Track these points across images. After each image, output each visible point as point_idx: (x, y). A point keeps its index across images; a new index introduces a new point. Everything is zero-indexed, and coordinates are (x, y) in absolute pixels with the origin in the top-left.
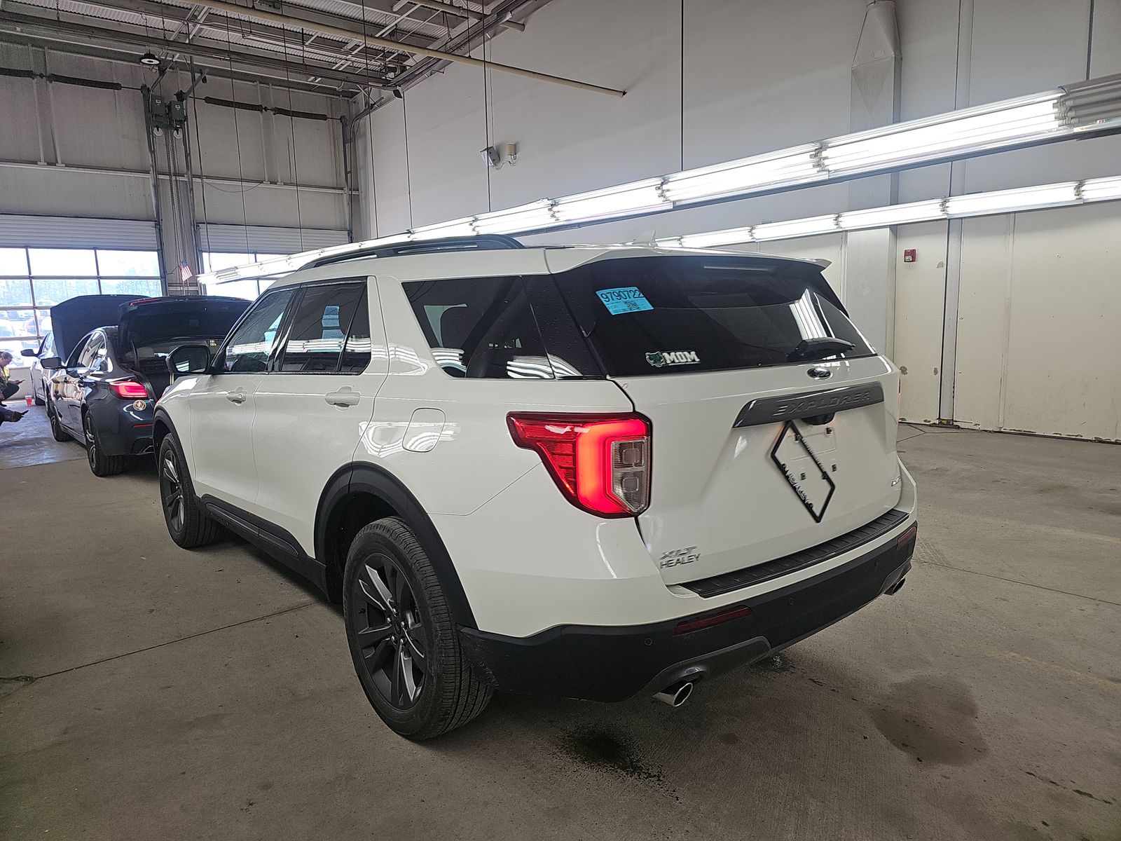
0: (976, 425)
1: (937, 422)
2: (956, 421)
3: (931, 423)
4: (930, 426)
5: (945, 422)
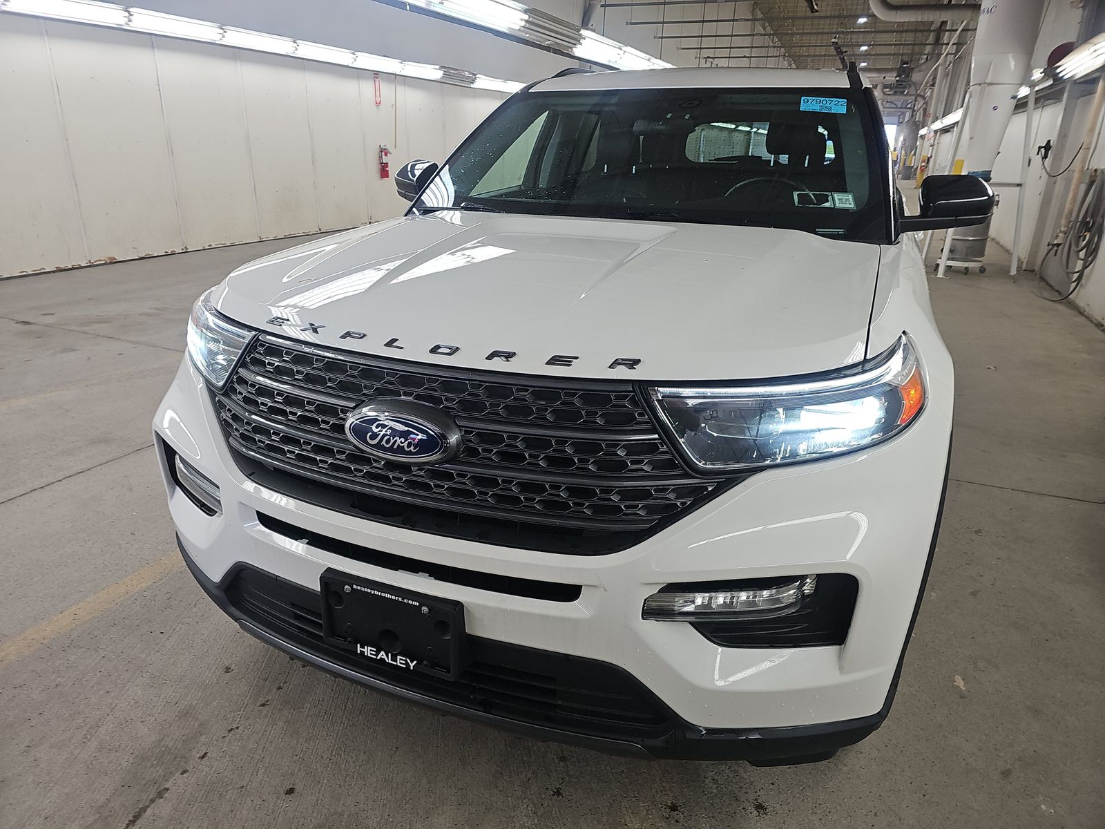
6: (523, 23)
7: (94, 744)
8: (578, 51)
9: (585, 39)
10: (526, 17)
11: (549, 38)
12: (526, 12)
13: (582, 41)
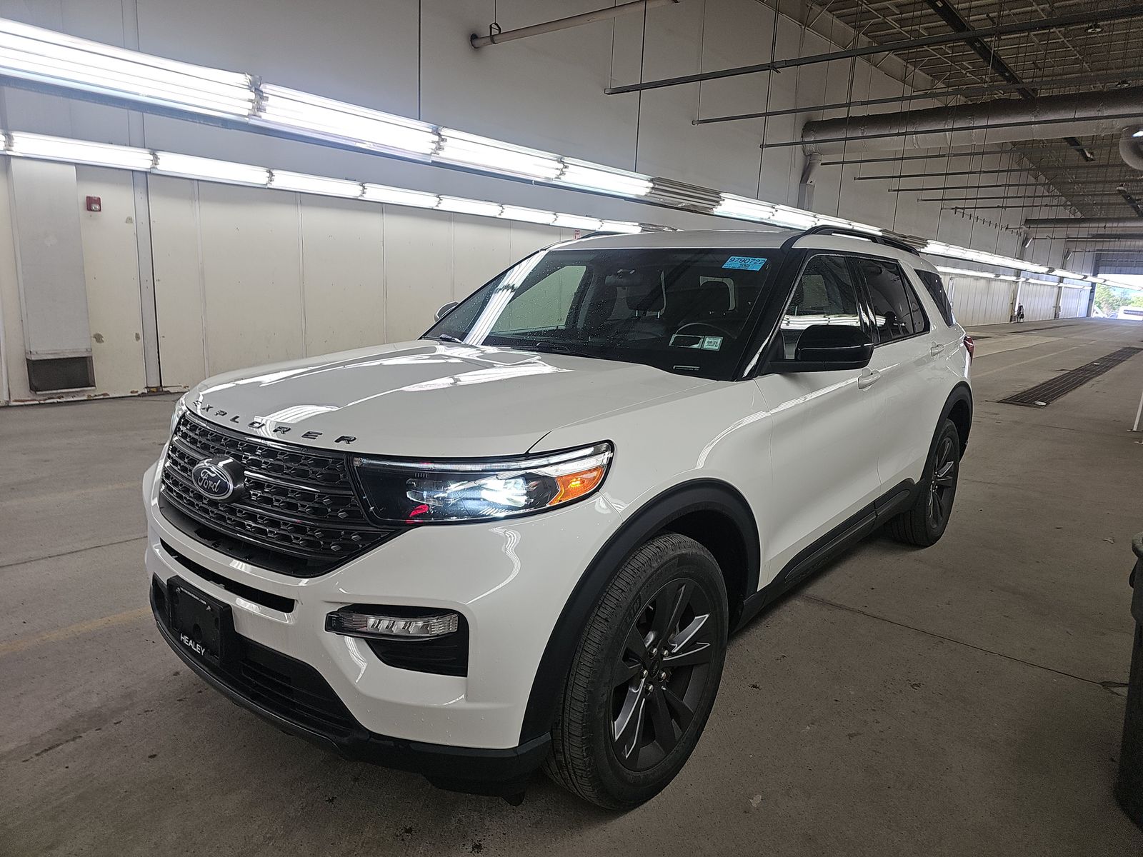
0: (185, 387)
1: (146, 391)
2: (165, 387)
3: (139, 393)
4: (139, 396)
5: (154, 390)
6: (648, 190)
7: (60, 701)
8: (718, 210)
9: (724, 200)
10: (651, 185)
11: (682, 201)
12: (652, 181)
13: (721, 202)
